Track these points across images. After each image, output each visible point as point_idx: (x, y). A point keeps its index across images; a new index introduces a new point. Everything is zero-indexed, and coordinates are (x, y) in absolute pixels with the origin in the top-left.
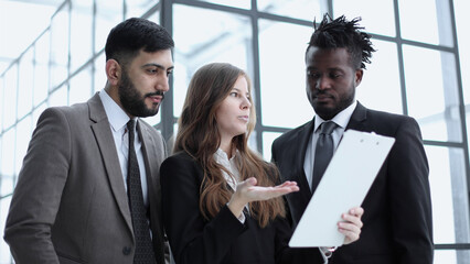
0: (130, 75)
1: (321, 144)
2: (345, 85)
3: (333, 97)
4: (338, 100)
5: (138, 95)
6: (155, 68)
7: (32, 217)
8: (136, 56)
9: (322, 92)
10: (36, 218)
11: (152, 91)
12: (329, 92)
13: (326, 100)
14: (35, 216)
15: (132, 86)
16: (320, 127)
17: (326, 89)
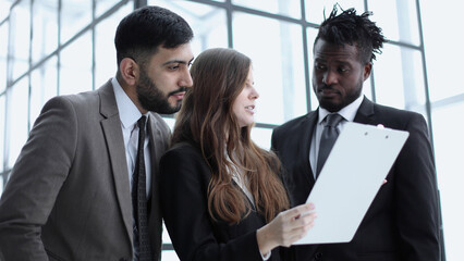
0: (150, 75)
1: (327, 137)
2: (353, 81)
3: (339, 93)
4: (344, 95)
5: (160, 94)
6: (177, 64)
7: (23, 217)
8: (154, 53)
9: (328, 87)
10: (28, 219)
11: (176, 88)
12: (336, 87)
13: (332, 95)
14: (27, 216)
15: (153, 85)
16: (325, 119)
17: (333, 84)
